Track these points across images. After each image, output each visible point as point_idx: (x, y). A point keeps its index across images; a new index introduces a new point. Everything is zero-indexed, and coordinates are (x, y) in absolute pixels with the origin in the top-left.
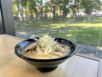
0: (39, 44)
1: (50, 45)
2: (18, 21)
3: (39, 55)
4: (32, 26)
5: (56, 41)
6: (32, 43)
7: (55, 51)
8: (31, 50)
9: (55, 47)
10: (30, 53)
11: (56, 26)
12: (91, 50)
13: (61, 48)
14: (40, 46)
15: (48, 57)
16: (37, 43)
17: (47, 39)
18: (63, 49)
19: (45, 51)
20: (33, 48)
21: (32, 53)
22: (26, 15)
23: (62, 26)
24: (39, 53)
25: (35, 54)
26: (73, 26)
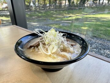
0: (43, 40)
1: (56, 42)
2: (31, 10)
3: (42, 53)
4: (45, 16)
5: (64, 38)
6: (37, 37)
7: (61, 49)
8: (33, 47)
9: (62, 46)
10: (32, 50)
11: (70, 17)
12: (108, 46)
13: (69, 47)
14: (43, 42)
15: (51, 57)
16: (41, 39)
17: (53, 35)
18: (71, 49)
19: (49, 50)
20: (36, 45)
21: (35, 51)
22: (39, 4)
23: (77, 17)
24: (42, 52)
25: (37, 52)
26: (90, 17)
